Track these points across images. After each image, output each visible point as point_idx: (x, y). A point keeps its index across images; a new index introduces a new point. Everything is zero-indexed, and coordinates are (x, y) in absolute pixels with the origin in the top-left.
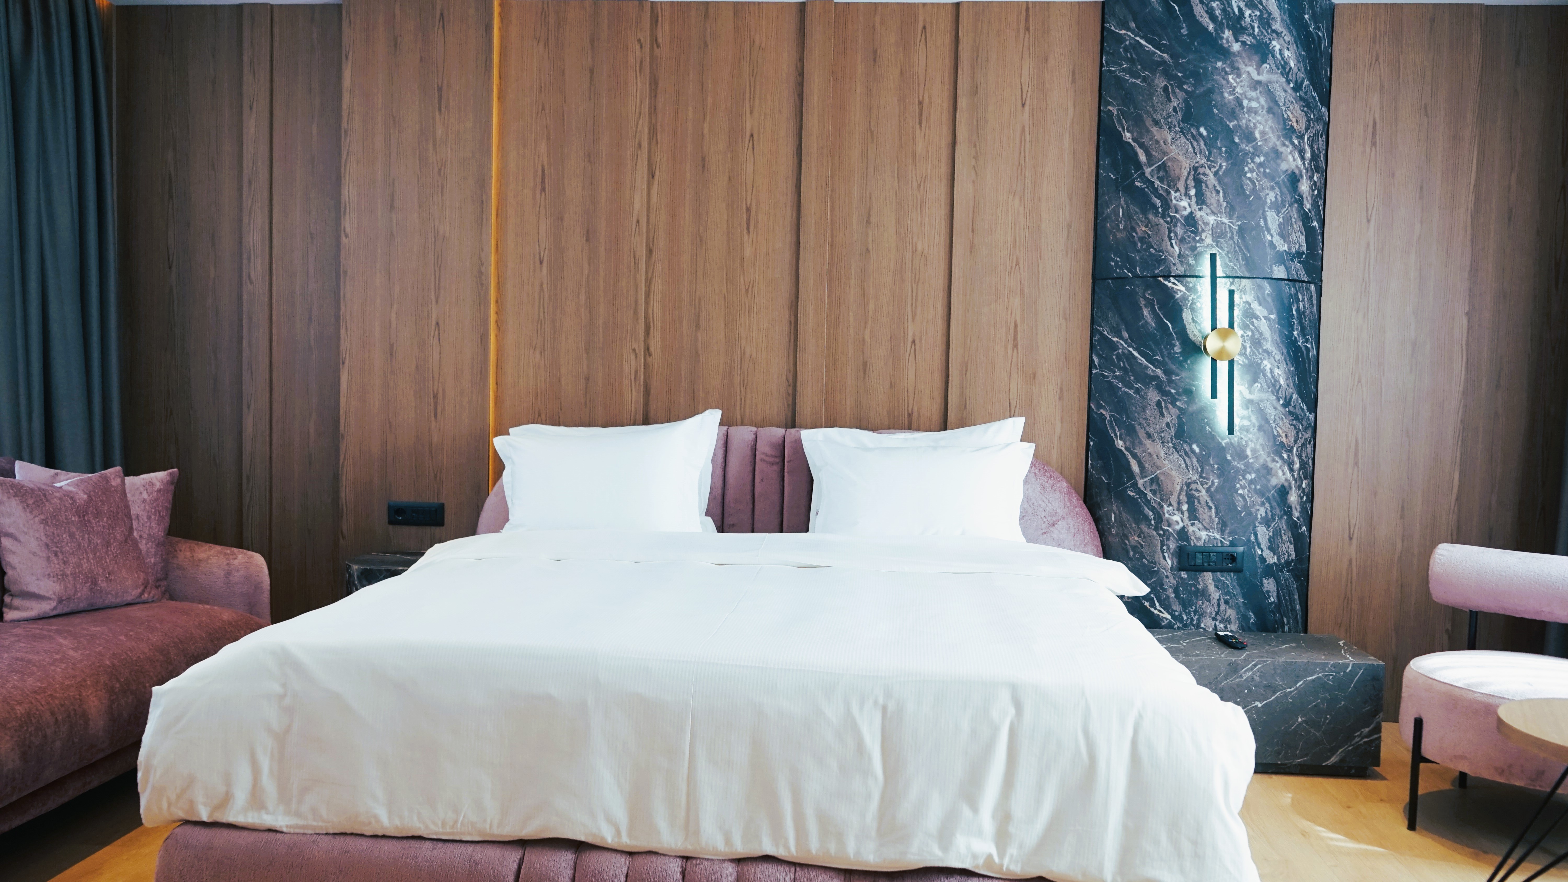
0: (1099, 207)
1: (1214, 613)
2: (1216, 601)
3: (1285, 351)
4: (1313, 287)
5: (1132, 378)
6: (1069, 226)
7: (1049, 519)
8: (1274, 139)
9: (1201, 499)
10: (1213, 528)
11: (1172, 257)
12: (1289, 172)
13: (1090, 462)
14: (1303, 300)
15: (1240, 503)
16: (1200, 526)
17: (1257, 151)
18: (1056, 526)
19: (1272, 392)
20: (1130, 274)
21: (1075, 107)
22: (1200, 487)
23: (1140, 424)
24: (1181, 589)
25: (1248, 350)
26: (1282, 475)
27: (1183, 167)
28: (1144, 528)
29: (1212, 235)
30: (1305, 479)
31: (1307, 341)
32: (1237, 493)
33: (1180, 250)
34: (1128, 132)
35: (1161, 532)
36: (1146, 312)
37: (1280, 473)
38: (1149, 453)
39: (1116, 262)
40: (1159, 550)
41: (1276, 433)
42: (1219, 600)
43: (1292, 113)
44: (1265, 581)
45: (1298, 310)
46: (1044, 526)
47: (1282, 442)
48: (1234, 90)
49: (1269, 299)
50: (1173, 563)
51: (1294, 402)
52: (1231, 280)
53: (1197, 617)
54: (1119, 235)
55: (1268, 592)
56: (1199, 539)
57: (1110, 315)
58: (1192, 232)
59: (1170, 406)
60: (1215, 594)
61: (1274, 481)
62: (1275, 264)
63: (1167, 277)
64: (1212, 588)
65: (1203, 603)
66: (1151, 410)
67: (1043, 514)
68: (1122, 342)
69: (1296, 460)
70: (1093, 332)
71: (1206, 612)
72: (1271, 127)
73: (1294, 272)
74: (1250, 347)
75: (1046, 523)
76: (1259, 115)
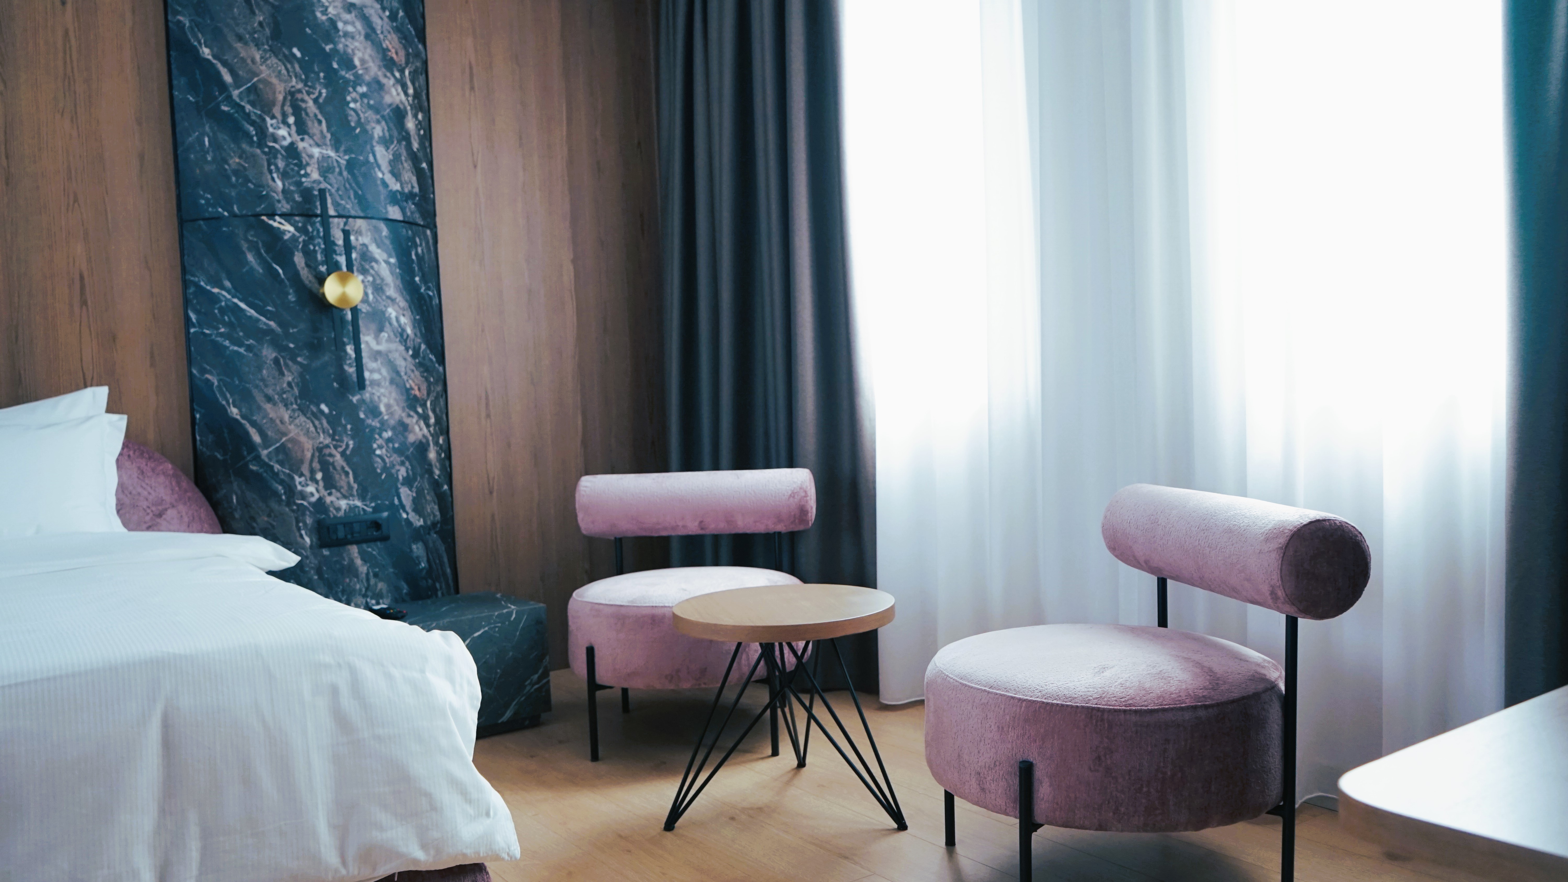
0: (178, 136)
1: (364, 590)
2: (364, 576)
3: (408, 298)
4: (428, 232)
5: (241, 334)
6: (141, 157)
7: (154, 509)
8: (374, 69)
9: (336, 464)
10: (352, 495)
11: (275, 192)
12: (394, 106)
13: (198, 438)
14: (421, 245)
15: (379, 465)
16: (339, 495)
17: (358, 80)
18: (164, 516)
19: (400, 342)
20: (226, 214)
21: (133, 12)
22: (334, 452)
23: (257, 387)
24: (325, 568)
25: (371, 297)
26: (419, 431)
27: (278, 90)
28: (274, 505)
29: (319, 169)
30: (441, 434)
31: (428, 288)
32: (374, 453)
33: (284, 185)
34: (206, 47)
35: (295, 507)
36: (250, 257)
37: (417, 428)
38: (271, 419)
39: (207, 200)
40: (294, 528)
41: (408, 386)
42: (368, 574)
43: (391, 43)
44: (414, 547)
45: (417, 254)
46: (148, 518)
47: (415, 396)
48: (326, 10)
49: (387, 242)
50: (311, 541)
51: (423, 353)
52: (344, 220)
53: (345, 597)
54: (207, 168)
55: (418, 557)
56: (338, 509)
57: (206, 264)
58: (295, 165)
59: (290, 363)
60: (363, 569)
61: (411, 438)
62: (390, 203)
63: (272, 216)
64: (359, 562)
65: (350, 581)
66: (267, 369)
67: (145, 504)
68: (224, 293)
69: (431, 414)
70: (186, 284)
71: (354, 590)
72: (370, 56)
73: (409, 214)
74: (373, 293)
75: (151, 515)
76: (357, 41)
